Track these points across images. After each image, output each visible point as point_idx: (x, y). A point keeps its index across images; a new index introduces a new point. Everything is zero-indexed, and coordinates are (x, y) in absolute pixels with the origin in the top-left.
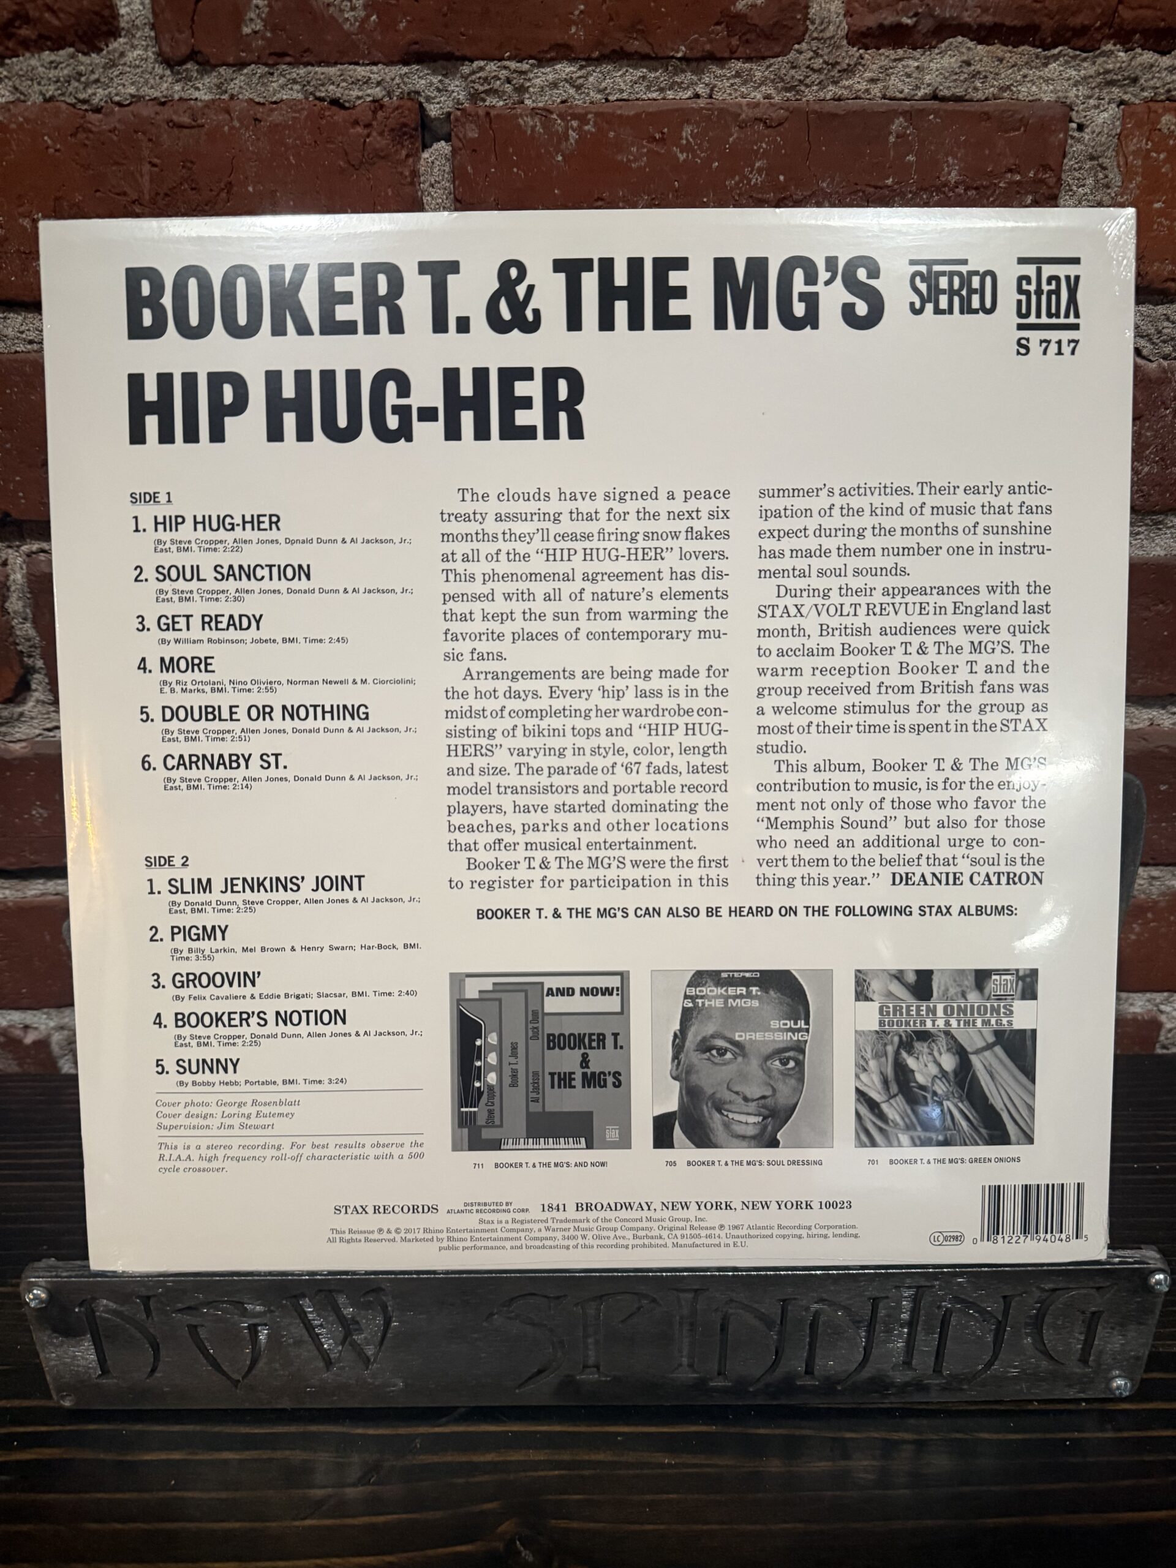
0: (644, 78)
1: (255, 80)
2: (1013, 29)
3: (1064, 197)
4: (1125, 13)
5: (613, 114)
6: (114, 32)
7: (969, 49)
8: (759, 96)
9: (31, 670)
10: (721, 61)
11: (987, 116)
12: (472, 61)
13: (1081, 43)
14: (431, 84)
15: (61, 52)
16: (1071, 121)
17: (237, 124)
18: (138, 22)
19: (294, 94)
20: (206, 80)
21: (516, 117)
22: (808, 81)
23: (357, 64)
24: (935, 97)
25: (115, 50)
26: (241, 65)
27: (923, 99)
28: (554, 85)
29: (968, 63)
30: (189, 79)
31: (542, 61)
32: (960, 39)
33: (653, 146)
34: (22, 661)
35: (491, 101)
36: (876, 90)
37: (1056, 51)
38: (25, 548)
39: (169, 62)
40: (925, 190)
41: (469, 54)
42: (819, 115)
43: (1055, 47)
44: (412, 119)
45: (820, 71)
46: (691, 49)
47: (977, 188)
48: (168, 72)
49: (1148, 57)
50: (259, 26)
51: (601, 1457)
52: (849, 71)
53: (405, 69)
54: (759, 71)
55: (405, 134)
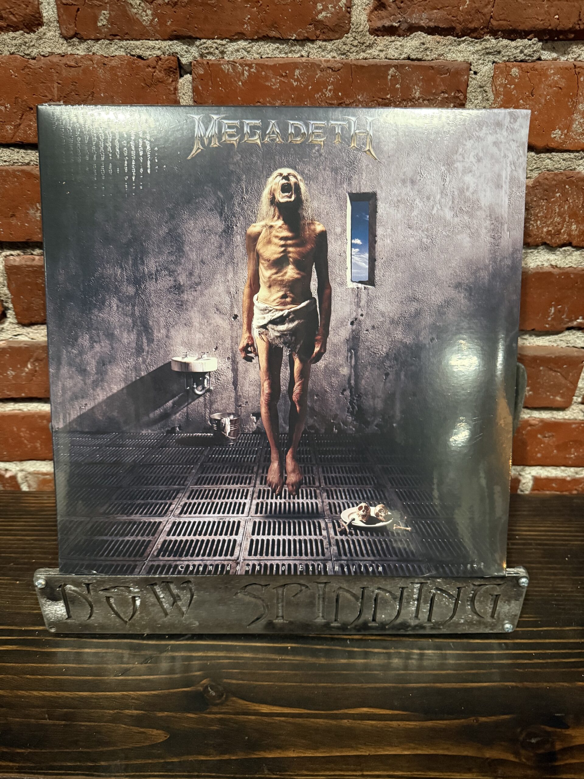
0: (278, 48)
1: (104, 46)
2: (443, 29)
3: (468, 105)
4: (494, 23)
5: (263, 64)
6: (41, 24)
7: (424, 37)
8: (329, 57)
9: (7, 309)
10: (312, 41)
11: (432, 67)
12: (200, 39)
13: (474, 35)
14: (183, 49)
15: (17, 33)
16: (470, 70)
17: (96, 66)
18: (51, 20)
19: (122, 53)
20: (82, 46)
21: (220, 64)
22: (351, 51)
23: (149, 40)
24: (409, 58)
25: (41, 32)
26: (97, 40)
27: (404, 59)
28: (238, 51)
29: (423, 44)
30: (74, 45)
31: (232, 40)
32: (420, 33)
33: (282, 79)
34: (2, 305)
35: (209, 57)
36: (382, 55)
37: (463, 39)
38: (4, 254)
39: (66, 38)
40: (405, 100)
41: (198, 36)
42: (356, 66)
43: (463, 36)
44: (174, 65)
45: (356, 46)
46: (298, 36)
47: (428, 100)
48: (65, 42)
49: (505, 42)
50: (105, 22)
51: (248, 655)
52: (370, 46)
53: (171, 43)
54: (329, 46)
55: (171, 71)
